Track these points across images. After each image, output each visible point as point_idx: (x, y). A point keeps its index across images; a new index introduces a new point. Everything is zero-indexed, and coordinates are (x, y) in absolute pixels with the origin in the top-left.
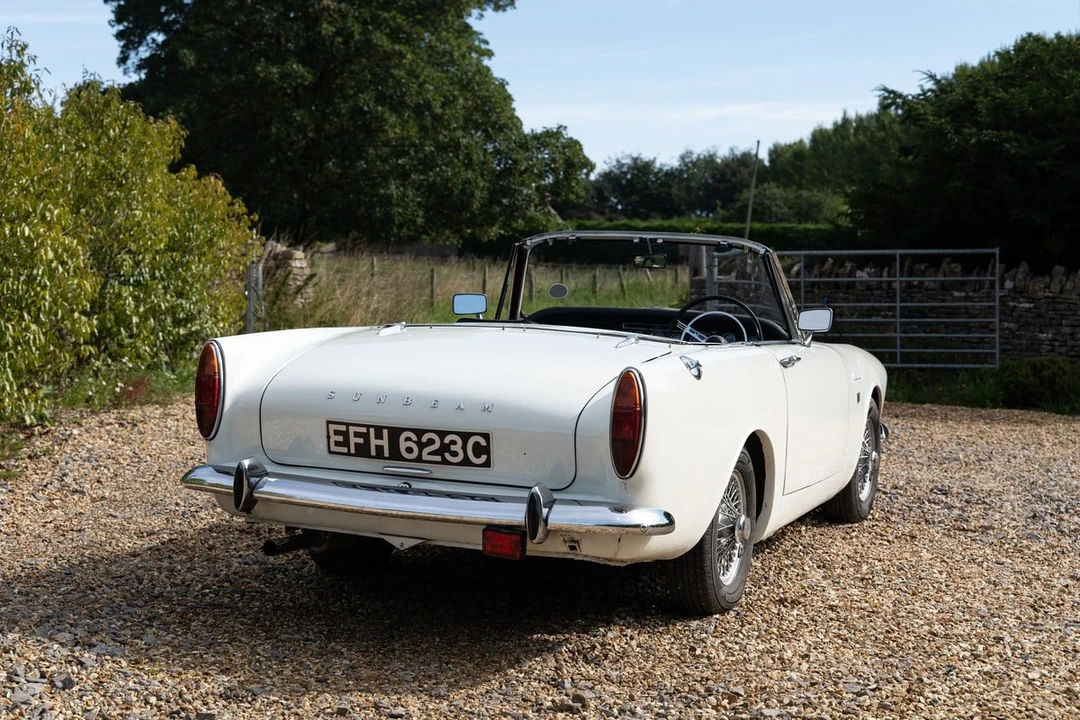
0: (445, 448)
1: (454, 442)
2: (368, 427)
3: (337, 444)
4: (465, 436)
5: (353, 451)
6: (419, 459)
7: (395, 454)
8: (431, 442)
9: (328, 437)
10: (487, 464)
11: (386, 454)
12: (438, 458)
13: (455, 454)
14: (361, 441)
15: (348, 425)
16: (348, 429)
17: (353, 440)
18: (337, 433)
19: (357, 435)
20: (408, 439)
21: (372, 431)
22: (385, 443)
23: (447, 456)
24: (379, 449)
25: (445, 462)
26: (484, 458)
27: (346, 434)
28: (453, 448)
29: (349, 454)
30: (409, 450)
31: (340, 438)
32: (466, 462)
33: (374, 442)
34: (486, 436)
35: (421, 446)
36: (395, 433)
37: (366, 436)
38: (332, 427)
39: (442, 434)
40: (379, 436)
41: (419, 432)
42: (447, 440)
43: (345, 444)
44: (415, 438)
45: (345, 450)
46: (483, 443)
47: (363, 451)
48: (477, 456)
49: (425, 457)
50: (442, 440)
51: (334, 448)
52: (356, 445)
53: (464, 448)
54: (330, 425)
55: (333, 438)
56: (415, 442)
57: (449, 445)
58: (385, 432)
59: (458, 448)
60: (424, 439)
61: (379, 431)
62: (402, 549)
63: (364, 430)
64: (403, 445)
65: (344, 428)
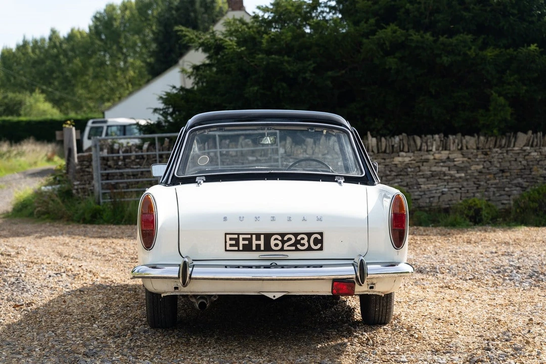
0: (298, 242)
1: (303, 239)
2: (252, 234)
3: (231, 245)
4: (309, 235)
5: (241, 248)
6: (282, 250)
7: (268, 248)
8: (290, 239)
9: (226, 242)
10: (321, 249)
11: (262, 248)
12: (293, 248)
13: (303, 245)
14: (247, 242)
15: (238, 234)
16: (239, 237)
17: (241, 242)
18: (231, 239)
19: (244, 239)
20: (276, 239)
21: (254, 237)
22: (262, 242)
23: (299, 246)
24: (258, 246)
25: (297, 250)
26: (319, 245)
27: (237, 240)
28: (302, 242)
29: (239, 250)
30: (276, 245)
31: (234, 242)
32: (309, 249)
33: (255, 242)
34: (321, 234)
35: (283, 242)
36: (268, 236)
37: (250, 240)
38: (229, 236)
39: (296, 235)
40: (258, 238)
41: (283, 235)
42: (299, 238)
43: (237, 244)
44: (280, 238)
45: (236, 248)
46: (319, 237)
47: (248, 248)
48: (316, 244)
49: (286, 248)
50: (296, 238)
51: (228, 248)
52: (243, 245)
53: (309, 241)
54: (227, 236)
55: (229, 242)
56: (280, 240)
57: (300, 240)
58: (262, 237)
59: (305, 242)
60: (286, 238)
61: (258, 236)
62: (274, 299)
63: (249, 236)
64: (273, 242)
65: (236, 236)
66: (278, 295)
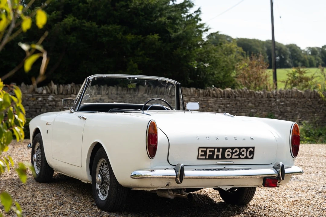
0: (240, 153)
1: (243, 151)
2: (215, 148)
3: (202, 155)
4: (247, 148)
5: (207, 157)
6: (231, 158)
7: (223, 157)
8: (236, 151)
9: (199, 153)
10: (252, 158)
11: (220, 157)
12: (238, 157)
13: (243, 155)
14: (211, 153)
15: (207, 148)
16: (207, 150)
17: (208, 153)
18: (202, 151)
19: (210, 151)
20: (229, 151)
21: (216, 149)
22: (220, 154)
23: (241, 156)
24: (218, 156)
25: (240, 158)
26: (252, 155)
27: (206, 152)
28: (243, 153)
29: (206, 159)
30: (228, 155)
31: (203, 153)
32: (246, 158)
33: (216, 153)
34: (253, 148)
35: (232, 153)
36: (224, 149)
37: (213, 152)
38: (201, 150)
39: (240, 148)
40: (218, 151)
41: (232, 149)
42: (241, 151)
43: (205, 155)
44: (231, 151)
45: (204, 157)
46: (252, 150)
47: (211, 157)
48: (250, 155)
49: (233, 157)
50: (240, 151)
51: (200, 157)
52: (209, 155)
53: (246, 153)
54: (200, 149)
55: (200, 153)
56: (231, 152)
57: (242, 152)
58: (221, 150)
59: (244, 153)
60: (234, 151)
61: (218, 149)
62: (226, 190)
63: (213, 149)
64: (226, 153)
65: (205, 149)
66: (229, 188)
